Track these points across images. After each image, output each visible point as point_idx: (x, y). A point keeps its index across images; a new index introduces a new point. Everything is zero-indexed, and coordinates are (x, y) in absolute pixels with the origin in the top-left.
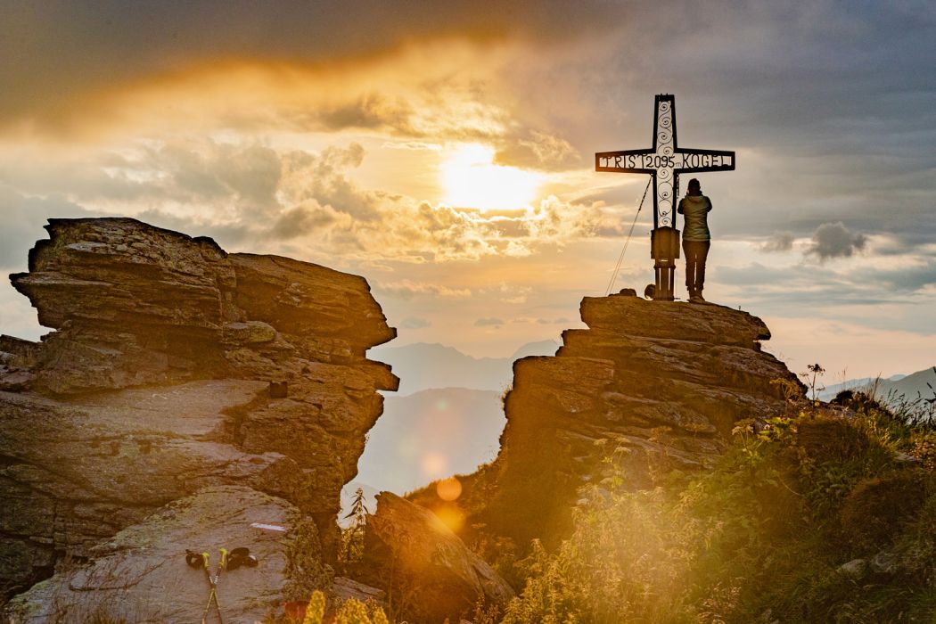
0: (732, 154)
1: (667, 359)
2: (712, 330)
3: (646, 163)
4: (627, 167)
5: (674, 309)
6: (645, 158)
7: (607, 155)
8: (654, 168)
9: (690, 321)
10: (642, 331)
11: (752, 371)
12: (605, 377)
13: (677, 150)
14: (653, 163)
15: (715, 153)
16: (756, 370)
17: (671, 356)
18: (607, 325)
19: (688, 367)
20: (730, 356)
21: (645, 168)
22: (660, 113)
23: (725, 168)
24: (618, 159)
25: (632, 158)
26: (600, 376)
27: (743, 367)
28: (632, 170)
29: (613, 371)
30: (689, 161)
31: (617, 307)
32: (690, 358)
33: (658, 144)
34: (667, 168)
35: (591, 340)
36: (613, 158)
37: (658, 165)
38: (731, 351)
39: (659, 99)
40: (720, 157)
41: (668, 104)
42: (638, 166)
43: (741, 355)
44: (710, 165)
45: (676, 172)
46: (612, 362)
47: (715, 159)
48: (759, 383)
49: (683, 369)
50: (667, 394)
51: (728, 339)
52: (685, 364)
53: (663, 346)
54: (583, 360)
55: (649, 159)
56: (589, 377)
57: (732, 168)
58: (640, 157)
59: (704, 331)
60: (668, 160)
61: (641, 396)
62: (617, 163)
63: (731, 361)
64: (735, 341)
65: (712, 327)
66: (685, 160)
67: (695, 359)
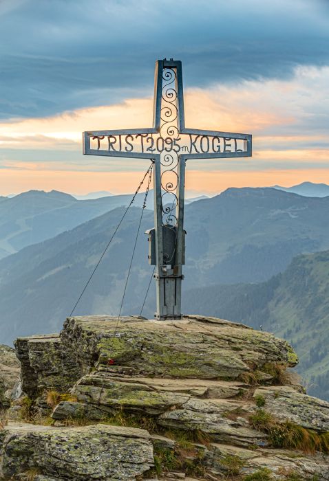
0: (248, 138)
1: (209, 418)
2: (246, 366)
3: (147, 145)
4: (123, 150)
5: (197, 340)
6: (145, 139)
7: (98, 136)
8: (156, 152)
9: (219, 355)
10: (160, 370)
11: (307, 424)
12: (143, 459)
13: (182, 130)
14: (155, 147)
15: (227, 136)
16: (310, 422)
17: (212, 412)
18: (120, 368)
19: (233, 425)
20: (276, 403)
21: (145, 152)
22: (164, 83)
23: (238, 154)
24: (112, 140)
25: (129, 139)
26: (136, 459)
27: (296, 419)
28: (129, 154)
29: (151, 449)
30: (198, 144)
31: (131, 340)
32: (231, 412)
33: (162, 123)
34: (172, 153)
35: (105, 394)
36: (106, 138)
37: (160, 148)
38: (276, 396)
39: (163, 65)
40: (233, 141)
41: (173, 72)
42: (137, 150)
43: (289, 400)
44: (222, 151)
45: (182, 160)
46: (145, 433)
47: (227, 142)
48: (318, 440)
49: (228, 429)
50: (212, 466)
51: (264, 376)
52: (231, 422)
53: (199, 397)
54: (108, 434)
55: (150, 140)
56: (122, 462)
57: (248, 153)
58: (139, 137)
59: (237, 368)
60: (173, 142)
61: (182, 475)
62: (111, 144)
63: (279, 411)
64: (271, 377)
65: (245, 361)
66: (192, 144)
67: (239, 412)
